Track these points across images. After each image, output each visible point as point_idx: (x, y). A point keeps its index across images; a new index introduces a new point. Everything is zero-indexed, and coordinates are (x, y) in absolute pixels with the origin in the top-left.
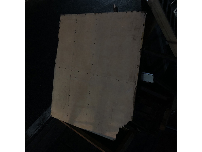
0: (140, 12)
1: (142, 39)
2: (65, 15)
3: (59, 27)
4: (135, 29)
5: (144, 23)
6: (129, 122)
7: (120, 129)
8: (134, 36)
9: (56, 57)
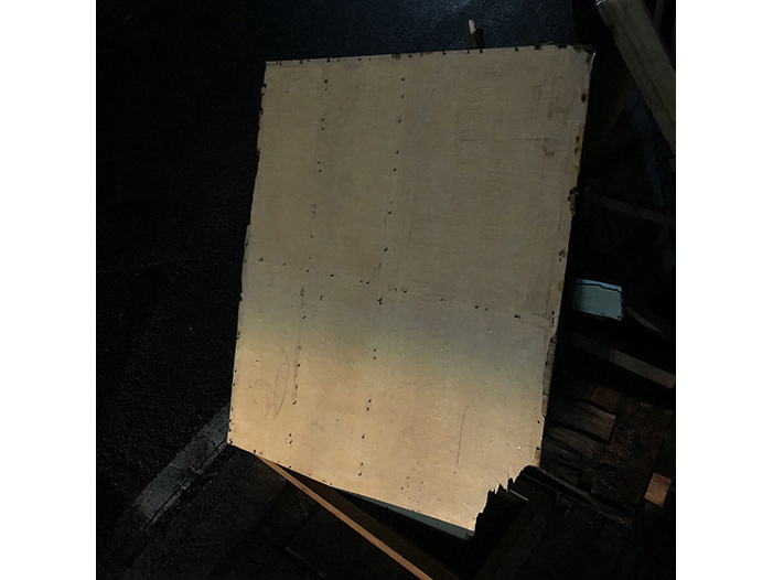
0: (569, 47)
1: (579, 153)
2: (283, 62)
4: (550, 115)
5: (587, 92)
6: (528, 469)
7: (490, 493)
8: (547, 140)
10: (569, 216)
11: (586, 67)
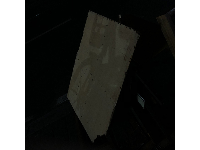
0: (136, 31)
1: (130, 63)
2: (92, 12)
3: (85, 22)
4: (128, 49)
5: (135, 46)
6: (104, 135)
7: (98, 136)
8: (126, 56)
9: (78, 50)
10: (124, 79)
11: (137, 39)
